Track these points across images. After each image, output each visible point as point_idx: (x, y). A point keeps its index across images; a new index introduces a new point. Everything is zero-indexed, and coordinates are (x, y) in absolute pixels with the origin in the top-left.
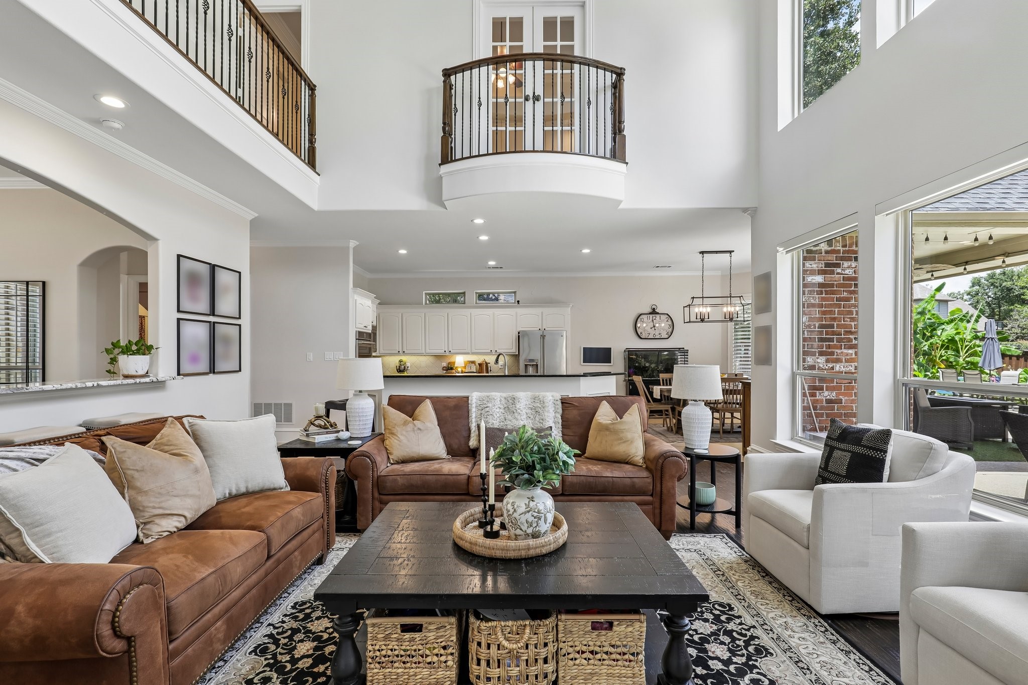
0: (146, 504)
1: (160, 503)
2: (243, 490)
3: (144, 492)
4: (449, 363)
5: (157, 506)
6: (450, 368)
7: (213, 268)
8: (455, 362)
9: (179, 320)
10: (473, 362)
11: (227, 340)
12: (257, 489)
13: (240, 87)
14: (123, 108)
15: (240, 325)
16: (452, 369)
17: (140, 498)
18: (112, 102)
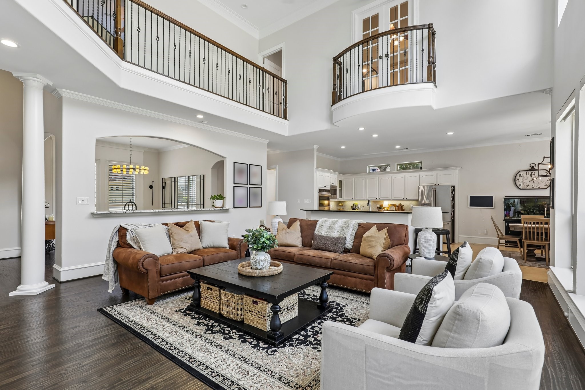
0: (175, 243)
1: (179, 243)
2: (212, 246)
3: (176, 240)
4: (381, 205)
5: (178, 244)
6: (380, 208)
7: (249, 166)
8: (383, 205)
9: (234, 187)
10: (394, 205)
11: (255, 195)
12: (217, 246)
13: (264, 89)
14: (202, 118)
15: (261, 188)
16: (381, 208)
17: (174, 241)
18: (200, 116)
